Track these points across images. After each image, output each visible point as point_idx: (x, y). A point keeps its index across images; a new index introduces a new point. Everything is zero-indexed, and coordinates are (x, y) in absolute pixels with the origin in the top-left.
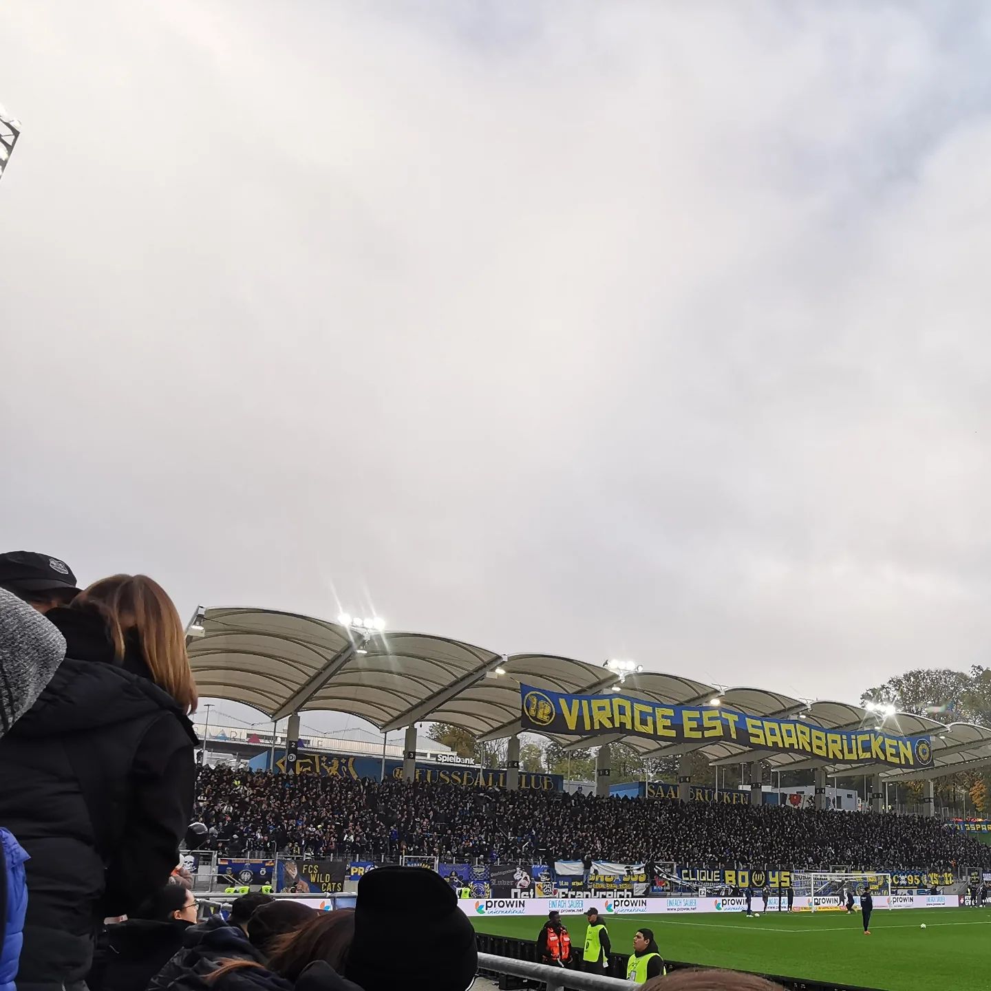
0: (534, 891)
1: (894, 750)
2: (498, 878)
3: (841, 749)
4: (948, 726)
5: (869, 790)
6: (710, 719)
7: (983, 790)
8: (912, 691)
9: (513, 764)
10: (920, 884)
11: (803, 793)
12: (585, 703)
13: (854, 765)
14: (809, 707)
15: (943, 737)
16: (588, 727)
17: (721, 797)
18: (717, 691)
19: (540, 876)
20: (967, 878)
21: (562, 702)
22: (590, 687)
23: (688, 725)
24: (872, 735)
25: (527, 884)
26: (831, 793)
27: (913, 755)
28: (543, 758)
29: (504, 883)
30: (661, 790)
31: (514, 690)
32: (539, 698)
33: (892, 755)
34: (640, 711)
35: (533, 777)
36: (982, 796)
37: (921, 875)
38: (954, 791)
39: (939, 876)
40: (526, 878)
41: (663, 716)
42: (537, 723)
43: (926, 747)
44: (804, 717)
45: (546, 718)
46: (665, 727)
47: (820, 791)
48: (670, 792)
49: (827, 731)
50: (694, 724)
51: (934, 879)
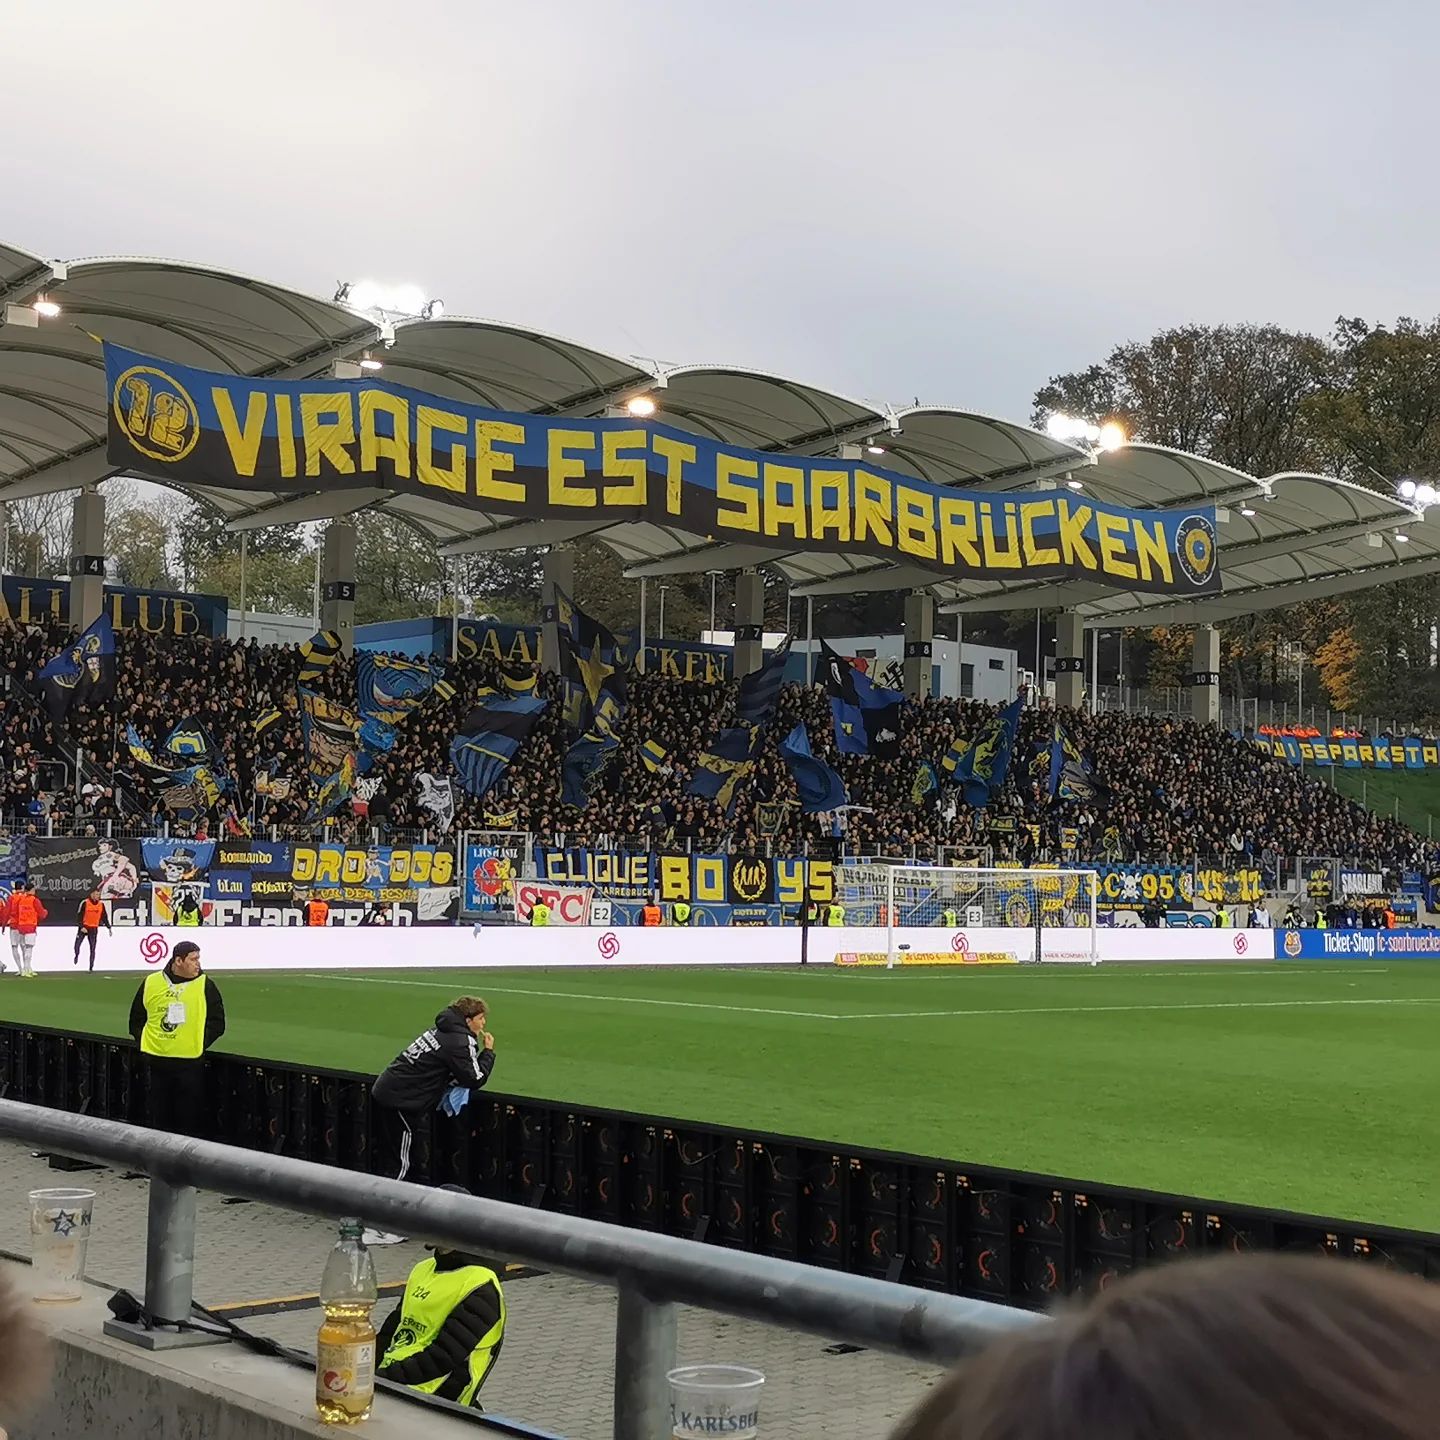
0: (149, 906)
1: (1121, 543)
2: (50, 872)
3: (976, 539)
4: (1266, 485)
5: (1049, 649)
6: (621, 454)
7: (1350, 655)
8: (1173, 386)
9: (88, 564)
10: (1173, 898)
11: (872, 653)
12: (283, 402)
13: (1009, 584)
14: (895, 424)
15: (1249, 513)
16: (288, 468)
17: (653, 663)
18: (645, 377)
19: (163, 866)
20: (1298, 887)
21: (221, 399)
22: (301, 358)
23: (560, 468)
24: (1062, 503)
25: (127, 888)
26: (947, 655)
27: (1172, 557)
28: (172, 548)
29: (66, 884)
30: (494, 642)
31: (87, 360)
32: (157, 386)
33: (1116, 556)
34: (433, 428)
35: (143, 601)
36: (1345, 668)
37: (1178, 875)
38: (1275, 655)
39: (1226, 880)
40: (126, 871)
41: (497, 446)
42: (149, 453)
43: (1203, 537)
44: (878, 451)
45: (173, 442)
46: (498, 475)
47: (917, 650)
48: (518, 647)
49: (938, 491)
50: (577, 469)
51: (1211, 887)
